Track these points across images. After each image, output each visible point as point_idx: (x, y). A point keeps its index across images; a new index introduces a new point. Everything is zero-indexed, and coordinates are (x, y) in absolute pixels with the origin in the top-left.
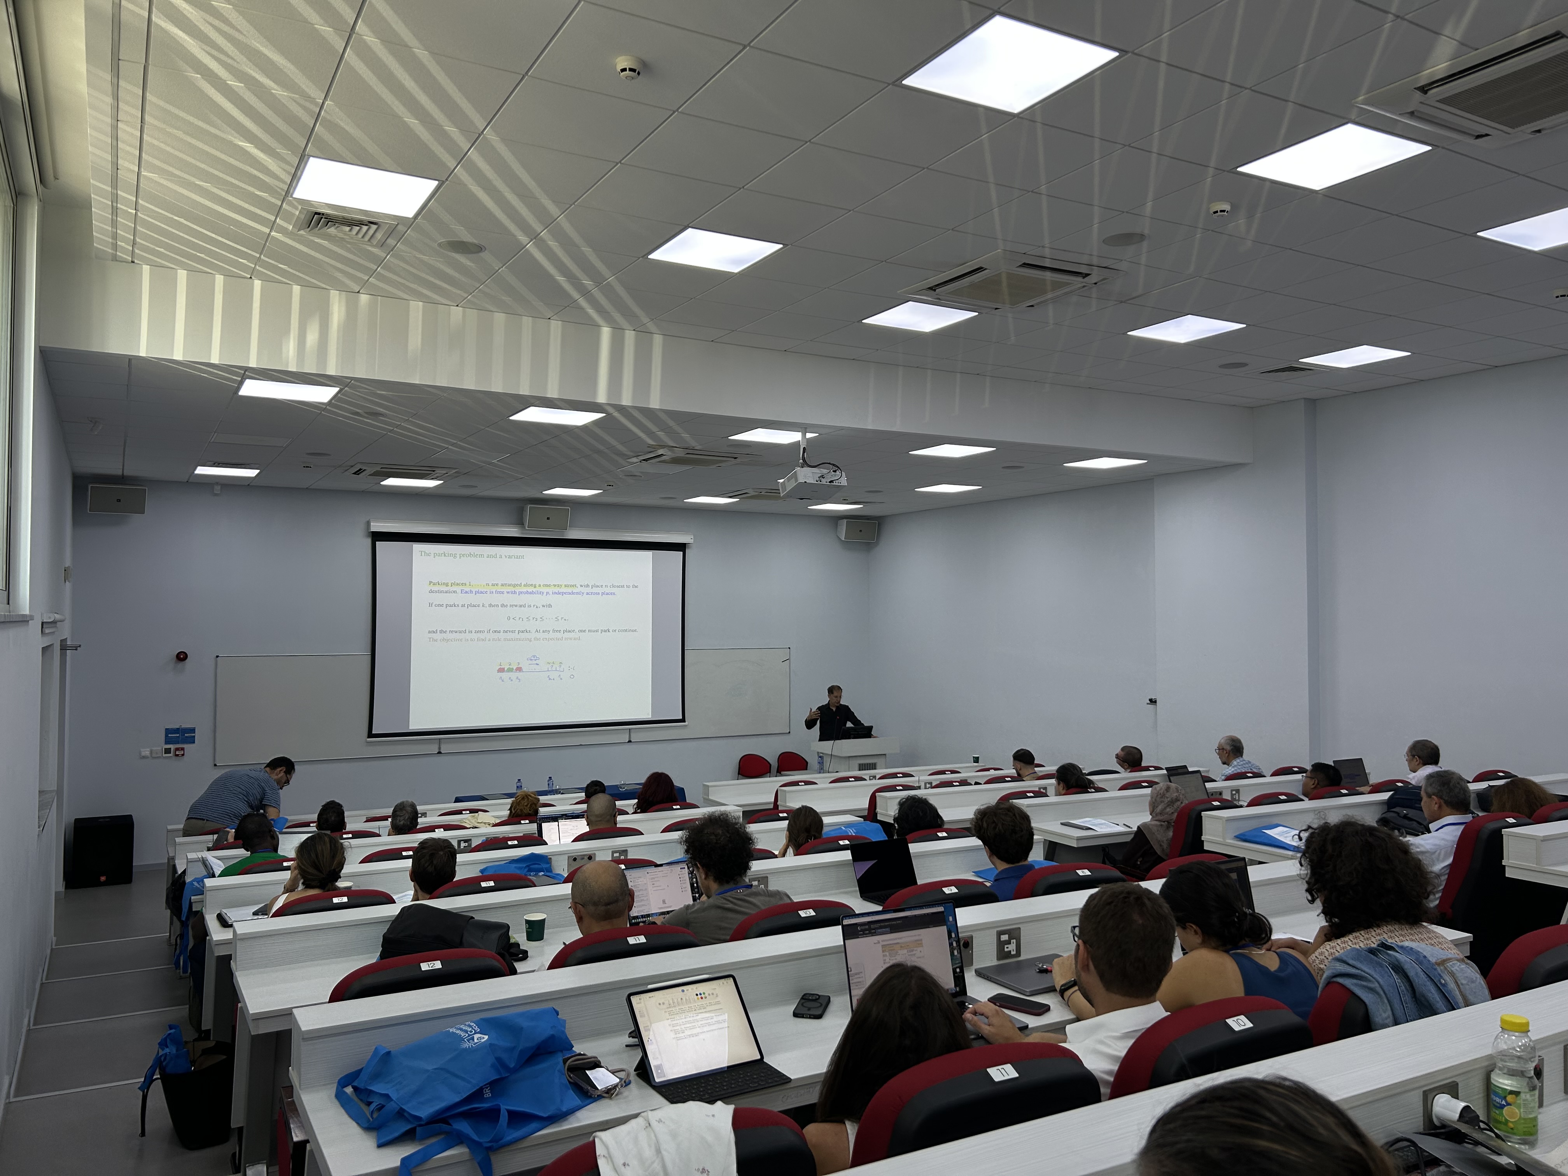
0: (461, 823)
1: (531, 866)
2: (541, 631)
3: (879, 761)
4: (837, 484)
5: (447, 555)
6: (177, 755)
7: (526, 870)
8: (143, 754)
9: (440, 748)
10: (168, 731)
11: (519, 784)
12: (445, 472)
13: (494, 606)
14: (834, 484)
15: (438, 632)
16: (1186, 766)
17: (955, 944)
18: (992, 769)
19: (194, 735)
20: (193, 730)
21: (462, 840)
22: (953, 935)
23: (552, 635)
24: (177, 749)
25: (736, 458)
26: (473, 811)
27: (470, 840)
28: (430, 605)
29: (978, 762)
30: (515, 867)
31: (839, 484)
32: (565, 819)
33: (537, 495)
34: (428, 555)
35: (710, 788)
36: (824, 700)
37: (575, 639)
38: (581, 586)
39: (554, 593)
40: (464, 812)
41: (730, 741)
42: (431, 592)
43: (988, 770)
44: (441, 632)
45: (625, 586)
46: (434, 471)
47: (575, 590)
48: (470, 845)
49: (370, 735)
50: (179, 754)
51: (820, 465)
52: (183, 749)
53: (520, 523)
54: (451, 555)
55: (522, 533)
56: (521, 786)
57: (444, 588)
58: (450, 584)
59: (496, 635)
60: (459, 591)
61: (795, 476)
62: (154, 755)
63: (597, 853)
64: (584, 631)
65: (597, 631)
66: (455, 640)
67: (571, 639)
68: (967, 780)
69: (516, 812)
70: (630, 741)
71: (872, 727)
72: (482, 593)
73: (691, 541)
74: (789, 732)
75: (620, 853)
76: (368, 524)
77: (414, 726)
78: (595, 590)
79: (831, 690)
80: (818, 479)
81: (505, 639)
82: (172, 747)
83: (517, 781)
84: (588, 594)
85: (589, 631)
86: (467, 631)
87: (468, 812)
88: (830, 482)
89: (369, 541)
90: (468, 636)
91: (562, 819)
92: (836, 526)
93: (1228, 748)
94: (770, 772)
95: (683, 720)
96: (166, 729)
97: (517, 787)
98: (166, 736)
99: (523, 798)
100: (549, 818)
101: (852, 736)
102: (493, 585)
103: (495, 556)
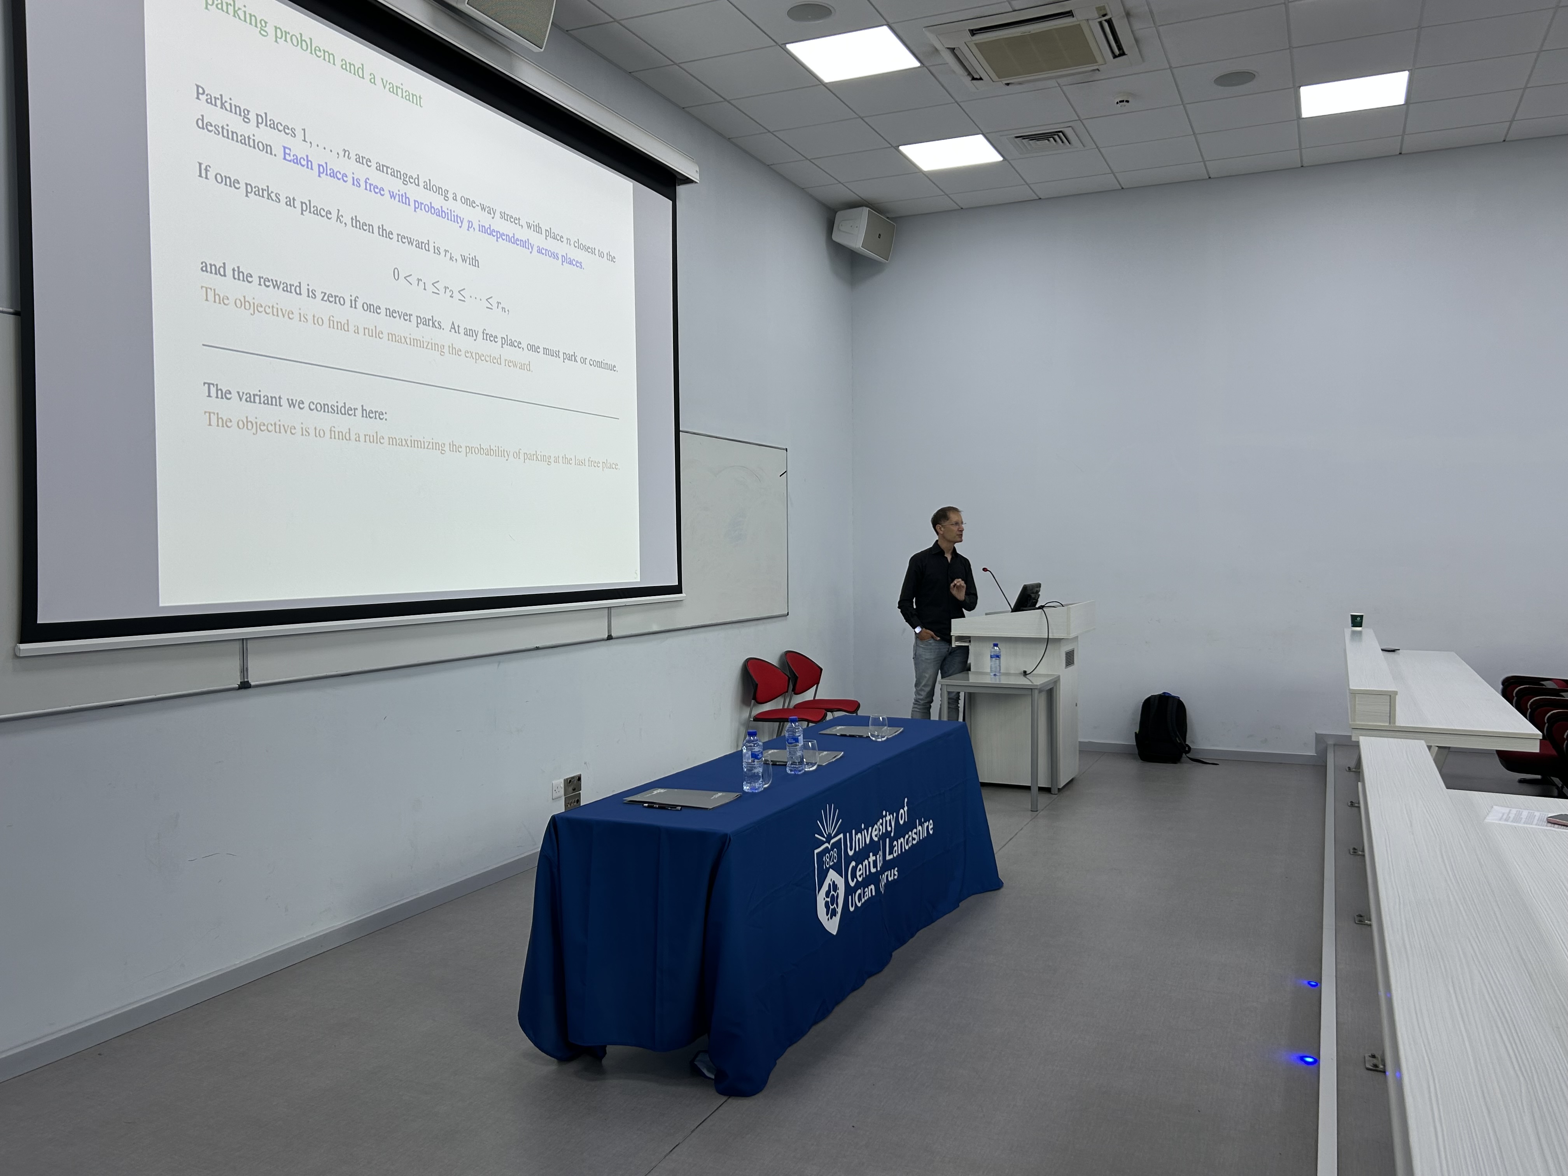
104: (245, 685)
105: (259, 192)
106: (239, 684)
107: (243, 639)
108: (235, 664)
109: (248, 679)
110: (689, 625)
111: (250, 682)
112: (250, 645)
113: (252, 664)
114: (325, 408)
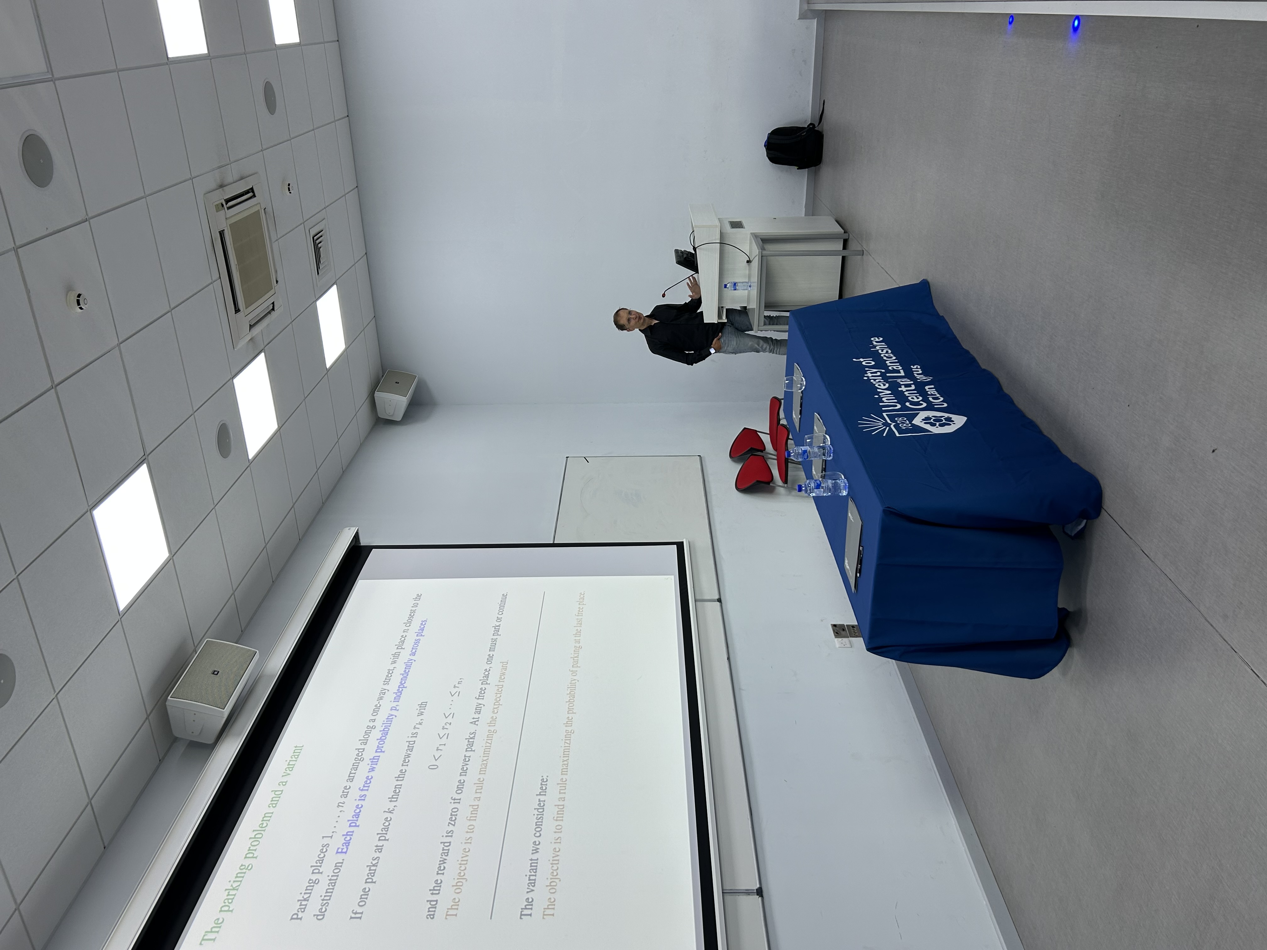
2: (476, 717)
5: (234, 886)
13: (397, 793)
15: (434, 898)
23: (488, 700)
28: (356, 915)
34: (218, 923)
39: (397, 699)
41: (715, 506)
45: (413, 609)
47: (400, 671)
54: (239, 877)
57: (320, 890)
58: (314, 878)
60: (338, 859)
64: (491, 657)
65: (494, 640)
66: (463, 864)
78: (408, 645)
81: (482, 773)
84: (413, 654)
85: (492, 650)
86: (447, 840)
90: (459, 837)
95: (680, 546)
102: (345, 796)
103: (277, 795)
104: (759, 892)
105: (372, 873)
106: (758, 896)
107: (723, 893)
108: (743, 899)
109: (754, 890)
110: (709, 535)
111: (757, 888)
112: (727, 887)
113: (743, 886)
114: (538, 825)
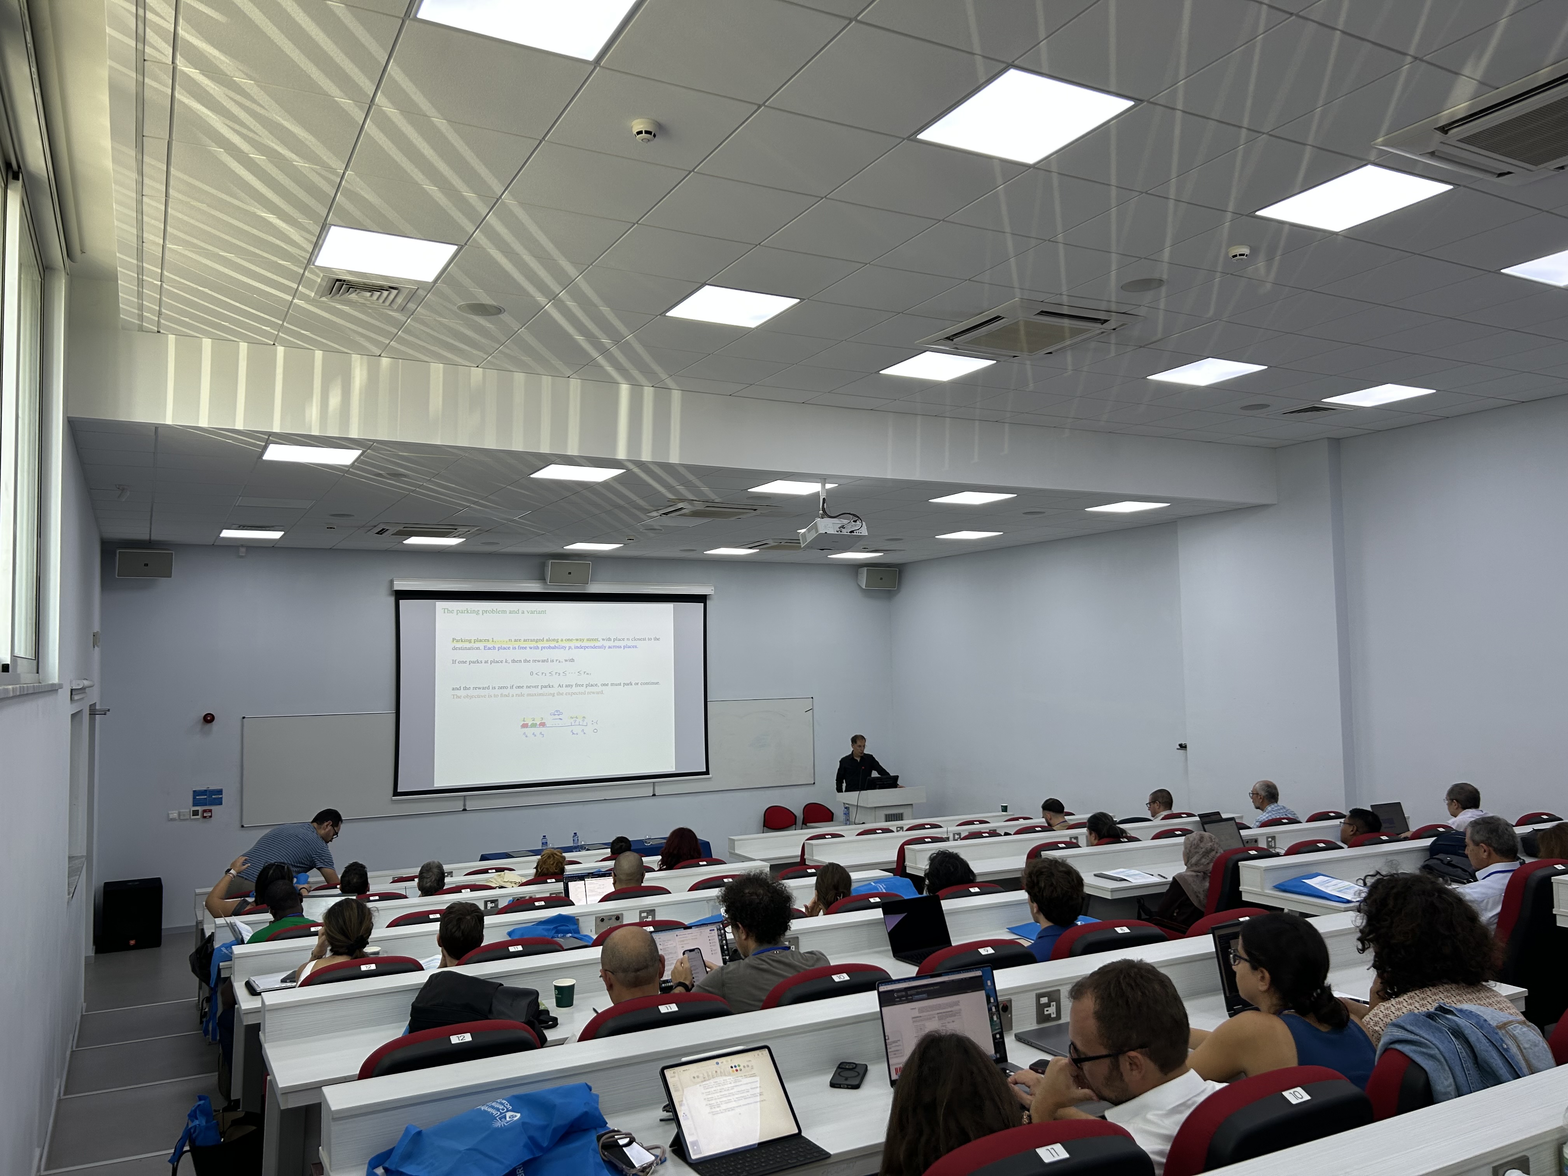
0: (488, 882)
1: (559, 928)
2: (564, 686)
3: (906, 812)
4: (858, 534)
5: (469, 612)
6: (205, 817)
7: (554, 932)
8: (171, 816)
9: (465, 805)
10: (196, 793)
11: (544, 841)
12: (467, 530)
13: (516, 662)
14: (855, 534)
15: (462, 688)
16: (1218, 812)
17: (994, 1009)
18: (1021, 818)
19: (220, 796)
20: (220, 792)
21: (489, 901)
22: (992, 1000)
23: (575, 689)
24: (205, 811)
25: (755, 510)
26: (499, 870)
27: (497, 900)
28: (454, 662)
29: (1006, 811)
30: (543, 929)
31: (860, 534)
32: (592, 878)
33: (559, 551)
34: (452, 612)
35: (736, 842)
36: (848, 750)
37: (598, 693)
38: (603, 640)
39: (577, 647)
40: (490, 871)
41: (755, 792)
42: (455, 649)
43: (1017, 819)
44: (465, 688)
45: (647, 639)
46: (456, 529)
47: (597, 644)
48: (497, 906)
49: (396, 793)
50: (207, 816)
51: (840, 515)
52: (210, 811)
53: (542, 578)
54: (473, 612)
55: (544, 589)
56: (547, 843)
57: (467, 645)
58: (473, 641)
59: (519, 691)
60: (482, 647)
61: (815, 527)
62: (182, 817)
63: (624, 913)
64: (607, 685)
65: (620, 684)
66: (479, 696)
67: (594, 693)
68: (996, 830)
69: (542, 871)
70: (654, 795)
71: (898, 776)
72: (505, 649)
73: (712, 593)
74: (814, 783)
75: (647, 913)
76: (391, 582)
77: (438, 784)
78: (617, 643)
79: (855, 740)
80: (838, 529)
81: (529, 695)
82: (200, 809)
83: (542, 837)
84: (610, 647)
85: (612, 685)
86: (491, 688)
87: (494, 871)
88: (851, 532)
89: (392, 600)
90: (492, 692)
91: (589, 878)
92: (856, 574)
93: (1263, 793)
94: (795, 824)
95: (707, 773)
96: (194, 791)
97: (543, 843)
98: (194, 798)
99: (549, 857)
100: (576, 877)
101: (878, 786)
102: (515, 641)
103: (517, 612)
104: (465, 810)
105: (474, 662)
106: (463, 809)
107: (464, 796)
111: (467, 809)
112: (467, 797)
113: (467, 803)
